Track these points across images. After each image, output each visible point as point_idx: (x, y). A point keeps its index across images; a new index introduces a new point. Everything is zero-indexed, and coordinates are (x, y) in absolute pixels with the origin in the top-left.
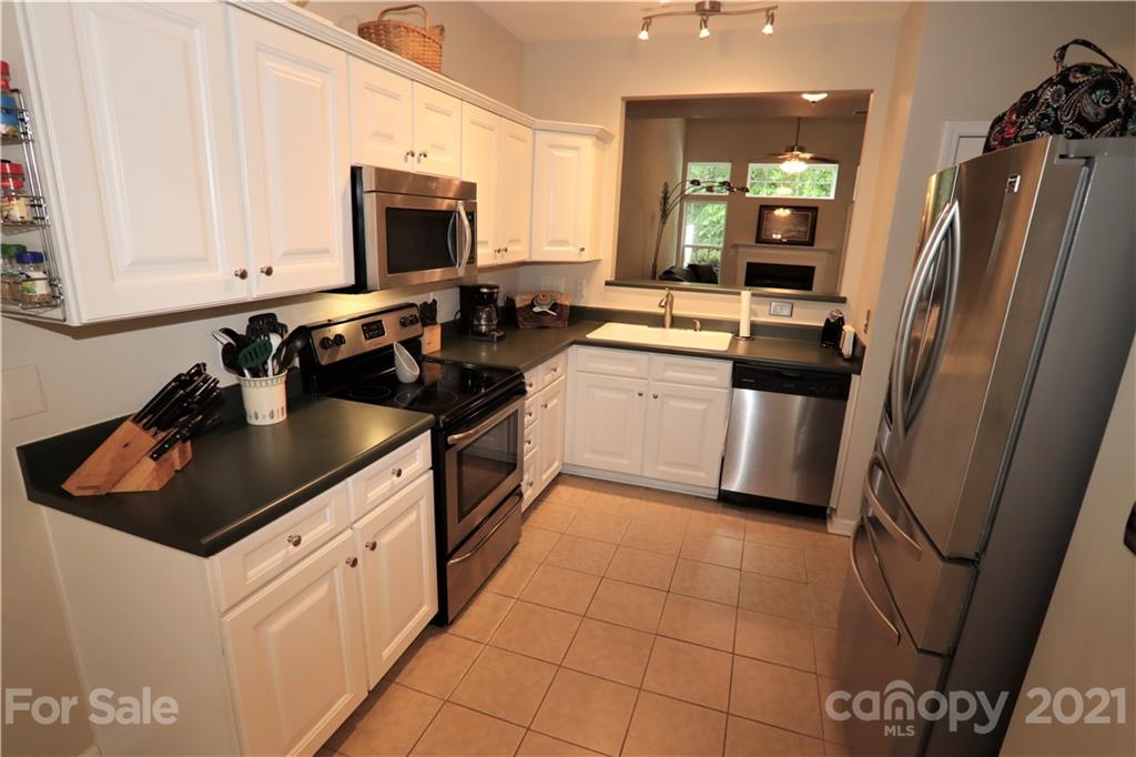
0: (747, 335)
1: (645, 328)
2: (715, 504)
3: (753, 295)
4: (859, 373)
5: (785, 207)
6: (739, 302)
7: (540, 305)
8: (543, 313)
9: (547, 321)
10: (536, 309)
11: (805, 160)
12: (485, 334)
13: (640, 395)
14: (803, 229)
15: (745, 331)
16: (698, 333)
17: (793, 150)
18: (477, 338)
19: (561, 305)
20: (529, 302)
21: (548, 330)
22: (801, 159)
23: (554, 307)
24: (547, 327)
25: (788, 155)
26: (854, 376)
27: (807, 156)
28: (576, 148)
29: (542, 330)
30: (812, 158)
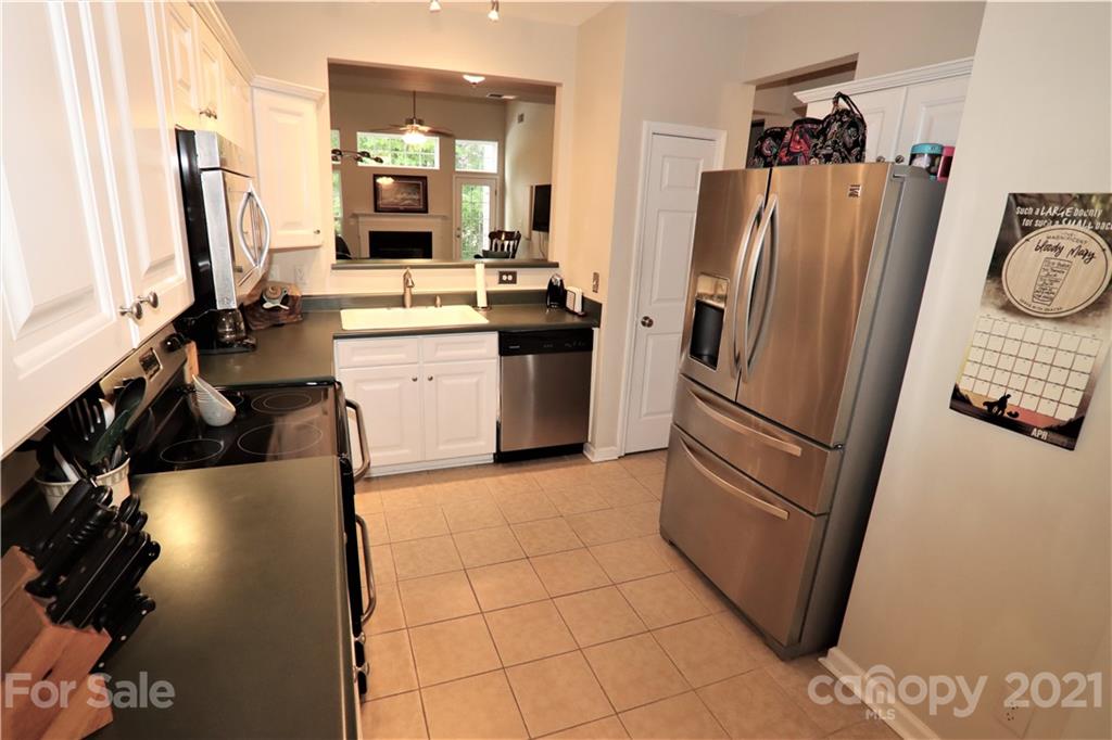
0: (485, 305)
1: (385, 310)
2: (493, 468)
3: (487, 266)
4: (599, 326)
5: (388, 176)
6: (474, 274)
7: (271, 299)
8: (276, 309)
9: (283, 319)
10: (267, 305)
11: (422, 132)
12: (230, 344)
13: (415, 380)
14: (416, 197)
15: (482, 301)
16: (439, 308)
17: (412, 123)
18: (221, 350)
19: (293, 297)
20: (257, 298)
21: (284, 328)
22: (420, 131)
23: (286, 300)
24: (283, 325)
25: (409, 127)
26: (596, 330)
27: (426, 129)
28: (299, 114)
29: (277, 329)
30: (430, 131)
